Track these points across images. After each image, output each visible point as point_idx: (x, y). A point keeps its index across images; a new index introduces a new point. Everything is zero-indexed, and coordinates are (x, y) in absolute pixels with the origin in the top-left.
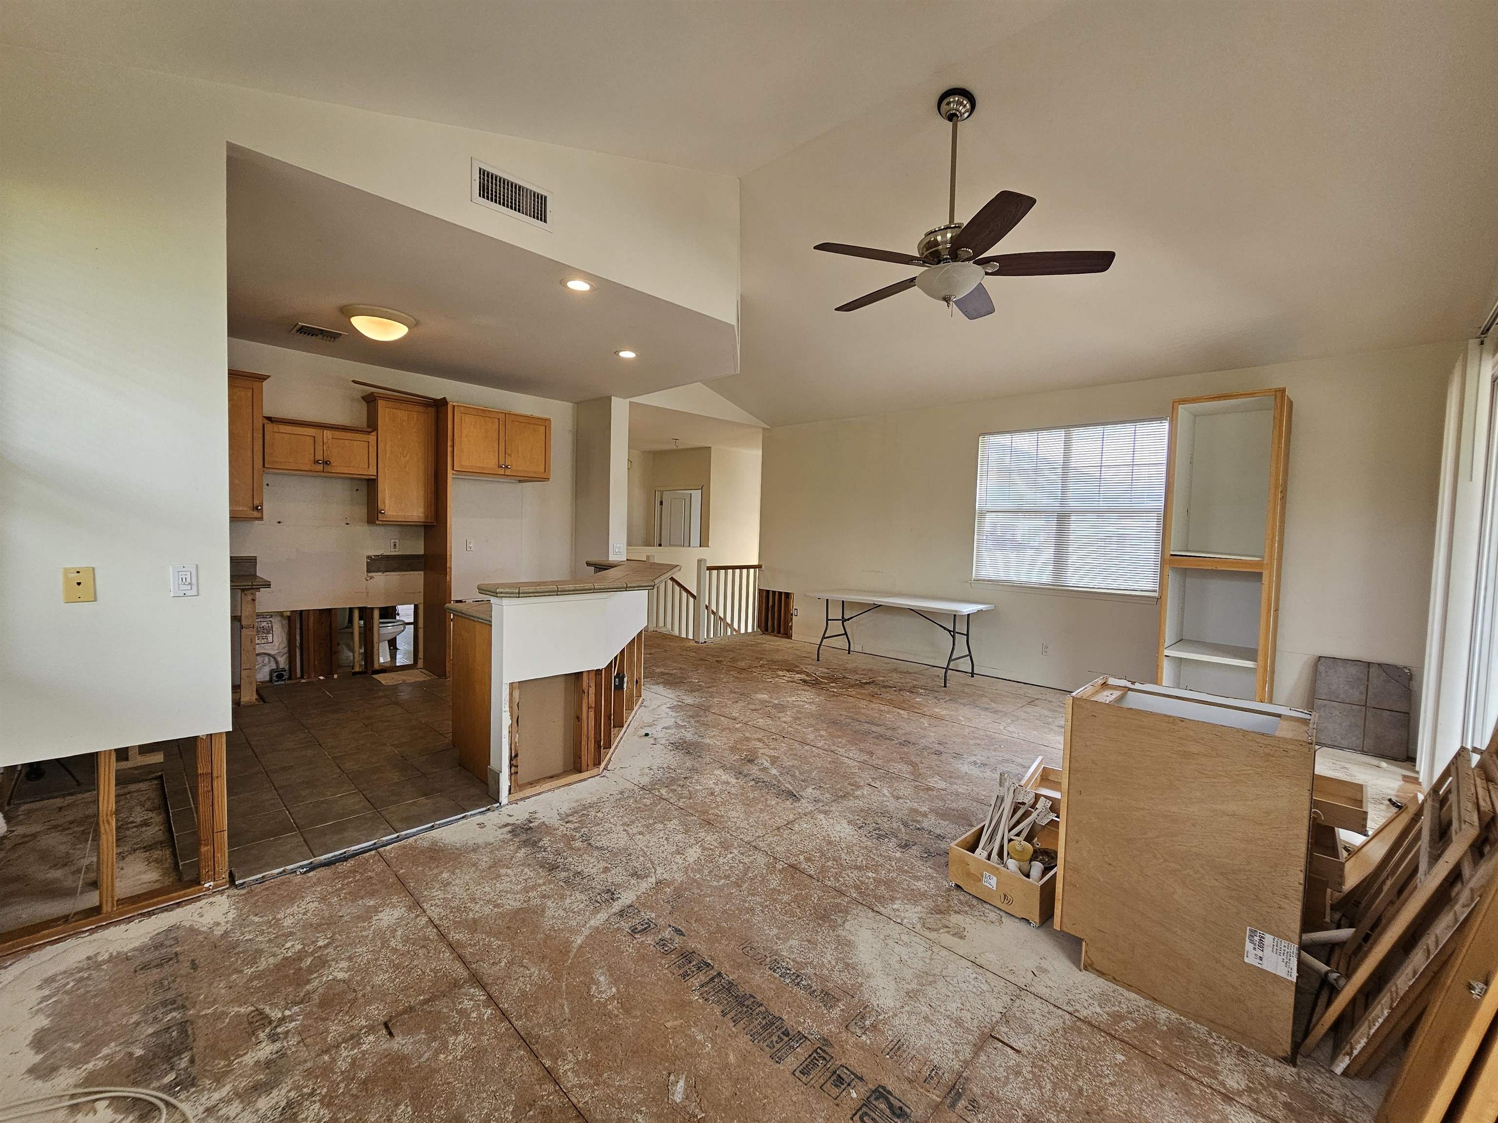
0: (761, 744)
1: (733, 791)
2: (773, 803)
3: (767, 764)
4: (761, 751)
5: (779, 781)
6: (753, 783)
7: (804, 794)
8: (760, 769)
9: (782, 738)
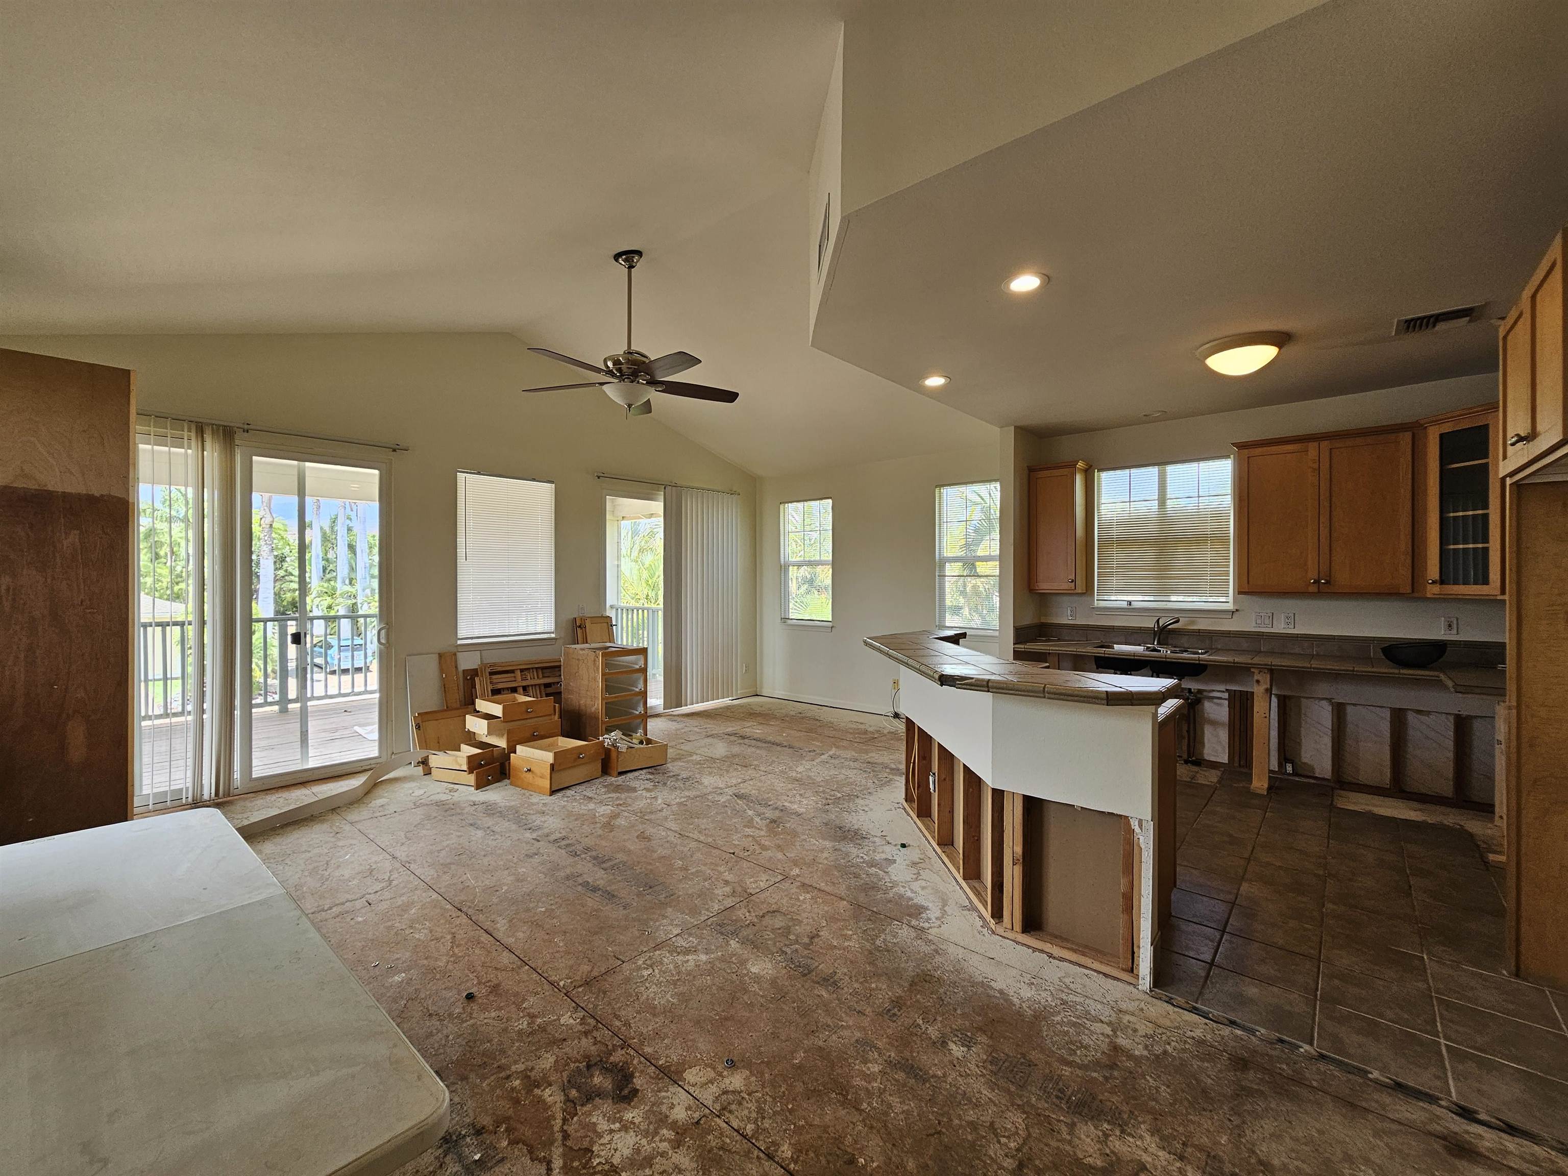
0: (763, 842)
1: (786, 798)
2: (754, 791)
3: (757, 819)
4: (763, 833)
5: (747, 805)
6: (769, 803)
7: (729, 797)
8: (764, 814)
9: (737, 852)
